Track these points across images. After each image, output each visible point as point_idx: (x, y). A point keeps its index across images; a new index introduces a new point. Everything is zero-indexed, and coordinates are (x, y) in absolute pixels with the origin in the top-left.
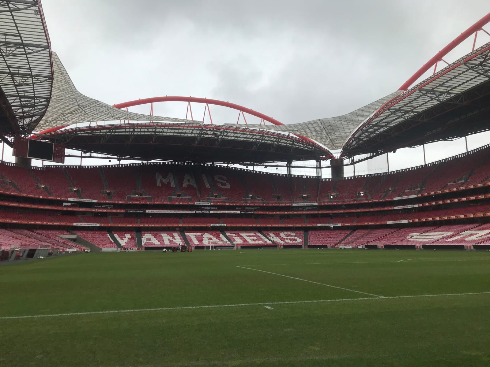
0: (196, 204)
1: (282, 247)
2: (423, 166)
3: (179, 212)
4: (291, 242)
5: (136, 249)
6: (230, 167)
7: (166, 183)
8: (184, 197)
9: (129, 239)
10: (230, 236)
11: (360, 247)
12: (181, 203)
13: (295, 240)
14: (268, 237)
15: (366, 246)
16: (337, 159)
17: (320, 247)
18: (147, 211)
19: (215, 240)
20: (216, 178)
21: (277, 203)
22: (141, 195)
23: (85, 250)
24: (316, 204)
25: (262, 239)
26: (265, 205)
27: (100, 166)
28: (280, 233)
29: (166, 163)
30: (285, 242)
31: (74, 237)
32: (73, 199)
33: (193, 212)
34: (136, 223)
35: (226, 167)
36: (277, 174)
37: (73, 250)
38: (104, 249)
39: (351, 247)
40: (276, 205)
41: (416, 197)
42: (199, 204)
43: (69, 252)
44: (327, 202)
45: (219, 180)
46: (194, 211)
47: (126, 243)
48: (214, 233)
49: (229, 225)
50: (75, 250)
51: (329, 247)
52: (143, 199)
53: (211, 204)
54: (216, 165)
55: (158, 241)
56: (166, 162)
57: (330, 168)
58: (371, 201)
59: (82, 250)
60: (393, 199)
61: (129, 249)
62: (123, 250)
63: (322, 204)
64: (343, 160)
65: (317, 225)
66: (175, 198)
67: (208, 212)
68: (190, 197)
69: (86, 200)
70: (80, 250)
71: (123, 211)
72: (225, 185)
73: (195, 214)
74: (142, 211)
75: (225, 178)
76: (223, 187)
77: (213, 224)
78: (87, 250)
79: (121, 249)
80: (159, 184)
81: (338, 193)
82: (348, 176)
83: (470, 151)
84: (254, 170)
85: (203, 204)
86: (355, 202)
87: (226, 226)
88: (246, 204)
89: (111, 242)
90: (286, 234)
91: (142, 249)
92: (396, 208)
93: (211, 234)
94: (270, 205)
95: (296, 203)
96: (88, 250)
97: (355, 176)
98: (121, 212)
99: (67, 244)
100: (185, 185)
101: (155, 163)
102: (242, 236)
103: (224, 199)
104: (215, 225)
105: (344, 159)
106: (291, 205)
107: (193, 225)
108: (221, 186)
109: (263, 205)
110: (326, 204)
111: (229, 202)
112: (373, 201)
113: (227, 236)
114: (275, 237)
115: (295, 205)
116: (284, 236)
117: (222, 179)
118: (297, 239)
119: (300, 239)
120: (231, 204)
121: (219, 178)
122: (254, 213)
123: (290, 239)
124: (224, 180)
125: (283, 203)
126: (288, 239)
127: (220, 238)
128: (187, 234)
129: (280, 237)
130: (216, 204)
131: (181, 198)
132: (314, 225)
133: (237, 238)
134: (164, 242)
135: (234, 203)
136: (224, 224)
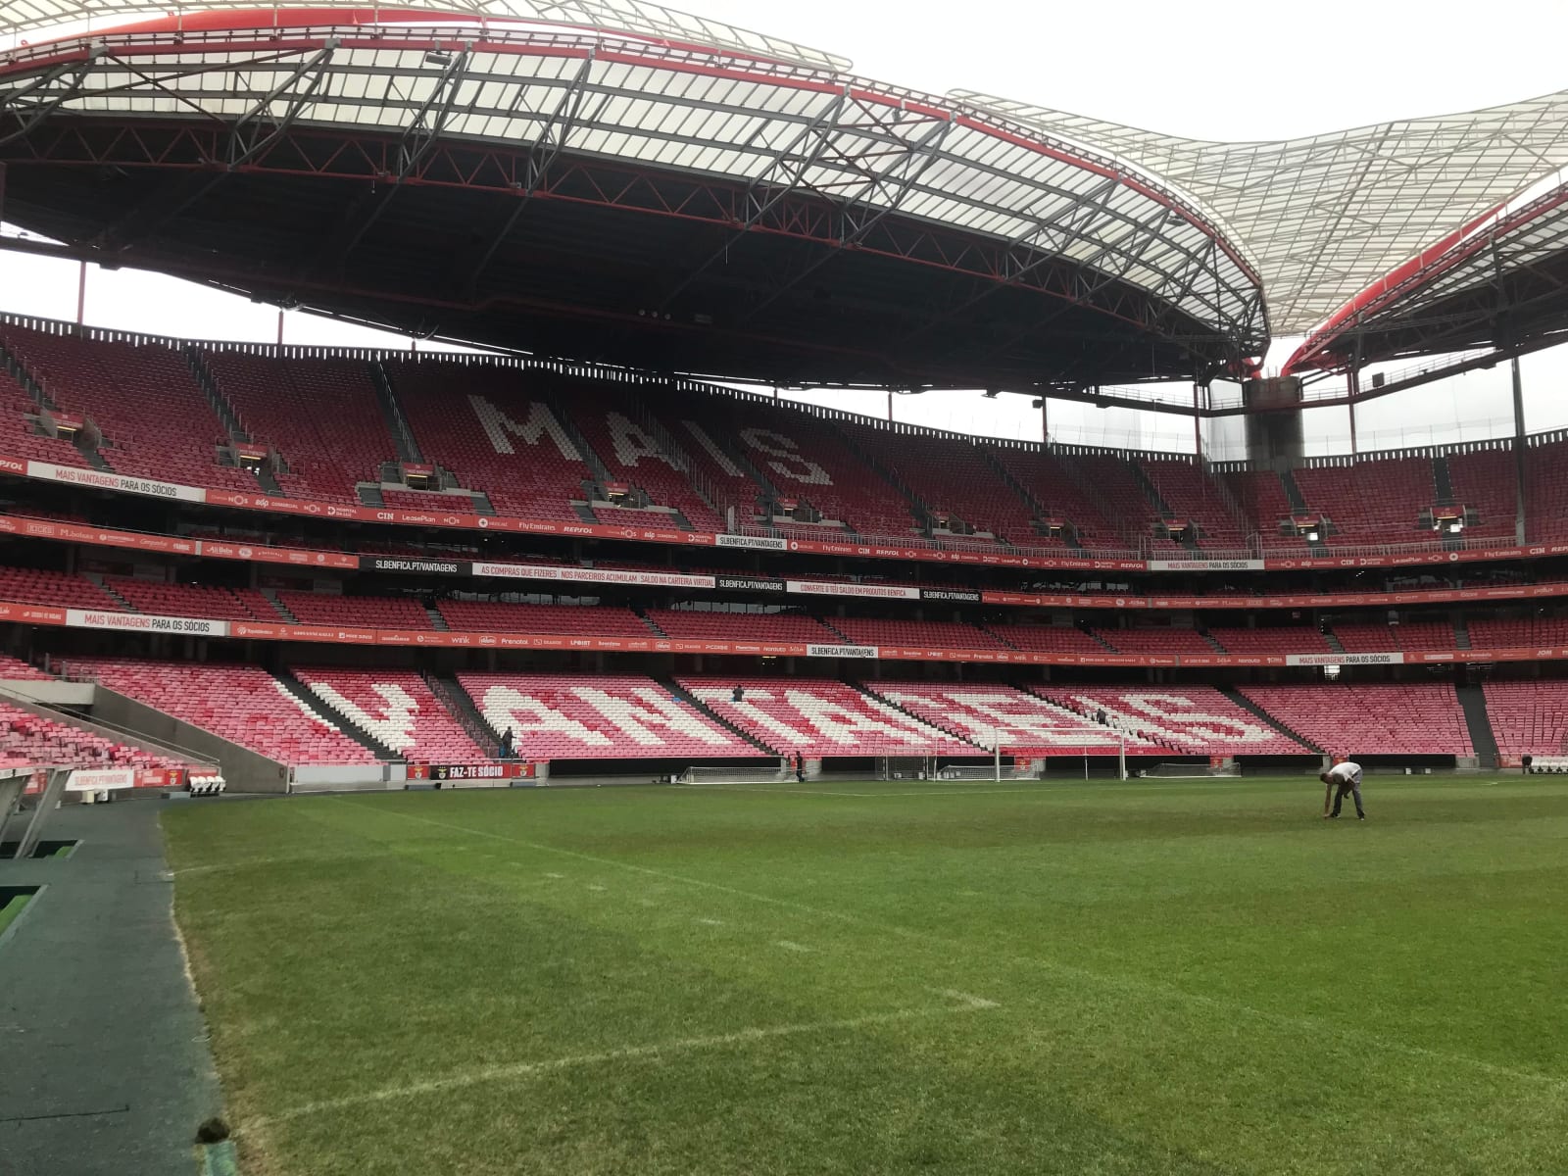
0: (718, 543)
1: (1228, 763)
3: (639, 581)
5: (499, 771)
6: (786, 402)
7: (531, 439)
8: (651, 508)
9: (411, 711)
10: (912, 704)
12: (646, 535)
13: (1229, 731)
16: (1276, 378)
17: (1418, 762)
18: (478, 569)
19: (865, 724)
20: (750, 437)
21: (1075, 558)
22: (431, 483)
23: (194, 781)
24: (1257, 565)
26: (1025, 562)
27: (184, 342)
28: (1123, 699)
29: (500, 361)
30: (1204, 739)
31: (80, 693)
32: (60, 468)
33: (707, 582)
34: (429, 627)
35: (770, 399)
36: (997, 440)
37: (109, 780)
38: (307, 775)
40: (1077, 564)
42: (735, 541)
43: (80, 793)
44: (1307, 558)
45: (765, 448)
46: (713, 579)
47: (409, 733)
48: (825, 690)
49: (891, 653)
50: (123, 779)
51: (1465, 761)
52: (451, 504)
53: (789, 545)
54: (727, 389)
55: (592, 728)
56: (500, 358)
57: (1242, 419)
58: (1540, 552)
59: (173, 782)
61: (455, 773)
62: (420, 781)
63: (1289, 565)
64: (1299, 386)
65: (1284, 660)
66: (606, 510)
67: (778, 587)
68: (674, 511)
69: (140, 481)
70: (159, 780)
71: (346, 561)
72: (807, 470)
73: (718, 591)
74: (452, 568)
75: (789, 443)
76: (802, 479)
77: (817, 646)
78: (202, 780)
79: (410, 774)
80: (503, 446)
81: (1325, 520)
82: (1330, 454)
84: (894, 419)
85: (750, 546)
86: (1454, 557)
87: (876, 656)
88: (946, 556)
89: (318, 730)
90: (1157, 703)
91: (531, 772)
93: (820, 695)
94: (1051, 563)
95: (1160, 558)
96: (211, 779)
97: (1355, 455)
98: (337, 564)
99: (46, 738)
100: (627, 457)
101: (450, 355)
102: (969, 710)
103: (838, 530)
104: (826, 651)
105: (1305, 381)
106: (1141, 566)
107: (726, 648)
108: (788, 474)
109: (1018, 562)
110: (1306, 564)
111: (865, 543)
112: (1554, 549)
113: (902, 709)
114: (1121, 715)
115: (1157, 566)
116: (1154, 712)
117: (778, 446)
118: (1237, 724)
119: (1252, 727)
120: (878, 552)
121: (764, 440)
122: (980, 598)
123: (1205, 725)
124: (790, 451)
125: (1103, 559)
126: (1191, 725)
127: (877, 712)
128: (702, 694)
129: (1141, 714)
130: (811, 547)
131: (638, 512)
132: (1272, 660)
133: (962, 718)
134: (618, 730)
135: (892, 546)
136: (869, 648)
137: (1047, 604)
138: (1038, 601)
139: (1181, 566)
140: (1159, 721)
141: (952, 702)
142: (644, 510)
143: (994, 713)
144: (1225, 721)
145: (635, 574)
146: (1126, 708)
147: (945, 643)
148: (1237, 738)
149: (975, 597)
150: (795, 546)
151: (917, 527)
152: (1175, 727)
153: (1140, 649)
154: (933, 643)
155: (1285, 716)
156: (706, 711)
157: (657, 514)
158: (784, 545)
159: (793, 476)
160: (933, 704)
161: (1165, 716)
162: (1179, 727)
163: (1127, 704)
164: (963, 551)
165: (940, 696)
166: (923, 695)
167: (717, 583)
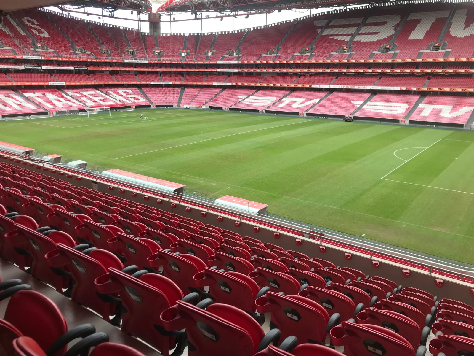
0: (24, 58)
1: (134, 107)
2: (231, 31)
3: (5, 68)
4: (136, 101)
8: (5, 48)
10: (74, 95)
11: (204, 107)
12: (6, 57)
13: (137, 99)
14: (111, 95)
15: (210, 107)
16: (155, 13)
17: (167, 106)
19: (64, 102)
20: (25, 20)
21: (108, 59)
24: (146, 62)
25: (108, 99)
26: (97, 60)
28: (118, 91)
30: (132, 101)
33: (22, 67)
39: (194, 107)
40: (109, 61)
41: (237, 63)
42: (28, 57)
44: (156, 60)
45: (29, 24)
48: (55, 93)
49: (68, 83)
51: (175, 106)
53: (41, 58)
55: (5, 106)
57: (148, 23)
58: (197, 62)
60: (216, 62)
63: (152, 62)
64: (160, 16)
65: (150, 83)
67: (40, 68)
68: (10, 48)
72: (42, 33)
73: (25, 69)
75: (36, 22)
76: (41, 35)
77: (51, 82)
81: (162, 50)
83: (268, 25)
86: (183, 62)
87: (65, 84)
88: (79, 60)
90: (125, 92)
92: (218, 70)
93: (53, 94)
94: (103, 61)
95: (127, 59)
97: (171, 33)
102: (86, 96)
103: (53, 53)
104: (53, 84)
106: (122, 61)
108: (37, 34)
109: (96, 60)
110: (156, 62)
111: (60, 57)
112: (199, 62)
113: (71, 97)
114: (117, 96)
115: (126, 61)
116: (124, 94)
117: (33, 24)
118: (139, 97)
119: (142, 98)
120: (63, 59)
121: (29, 21)
122: (88, 69)
123: (133, 98)
124: (37, 25)
125: (115, 59)
126: (130, 98)
127: (66, 98)
128: (27, 95)
129: (121, 95)
130: (47, 58)
131: (2, 49)
132: (148, 83)
133: (84, 99)
134: (11, 106)
135: (66, 57)
136: (63, 83)
137: (103, 70)
138: (101, 69)
139: (131, 61)
140: (124, 97)
141: (82, 94)
142: (3, 48)
143: (91, 97)
144: (137, 96)
145: (4, 66)
146: (118, 94)
147: (80, 81)
148: (138, 101)
149: (86, 69)
150: (43, 58)
151: (72, 50)
152: (127, 99)
153: (123, 80)
154: (78, 81)
155: (149, 95)
156: (28, 99)
157: (7, 50)
158: (40, 58)
159: (39, 34)
160: (78, 95)
161: (126, 96)
162: (128, 99)
163: (119, 93)
164: (83, 58)
165: (79, 93)
166: (76, 93)
167: (25, 67)
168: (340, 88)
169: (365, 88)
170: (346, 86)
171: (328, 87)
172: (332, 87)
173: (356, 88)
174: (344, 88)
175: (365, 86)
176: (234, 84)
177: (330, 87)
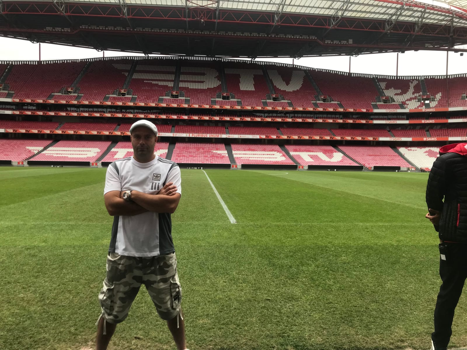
168: (188, 136)
169: (220, 137)
170: (195, 134)
171: (172, 136)
172: (177, 136)
173: (208, 137)
174: (193, 136)
175: (219, 135)
176: (11, 131)
177: (174, 136)
